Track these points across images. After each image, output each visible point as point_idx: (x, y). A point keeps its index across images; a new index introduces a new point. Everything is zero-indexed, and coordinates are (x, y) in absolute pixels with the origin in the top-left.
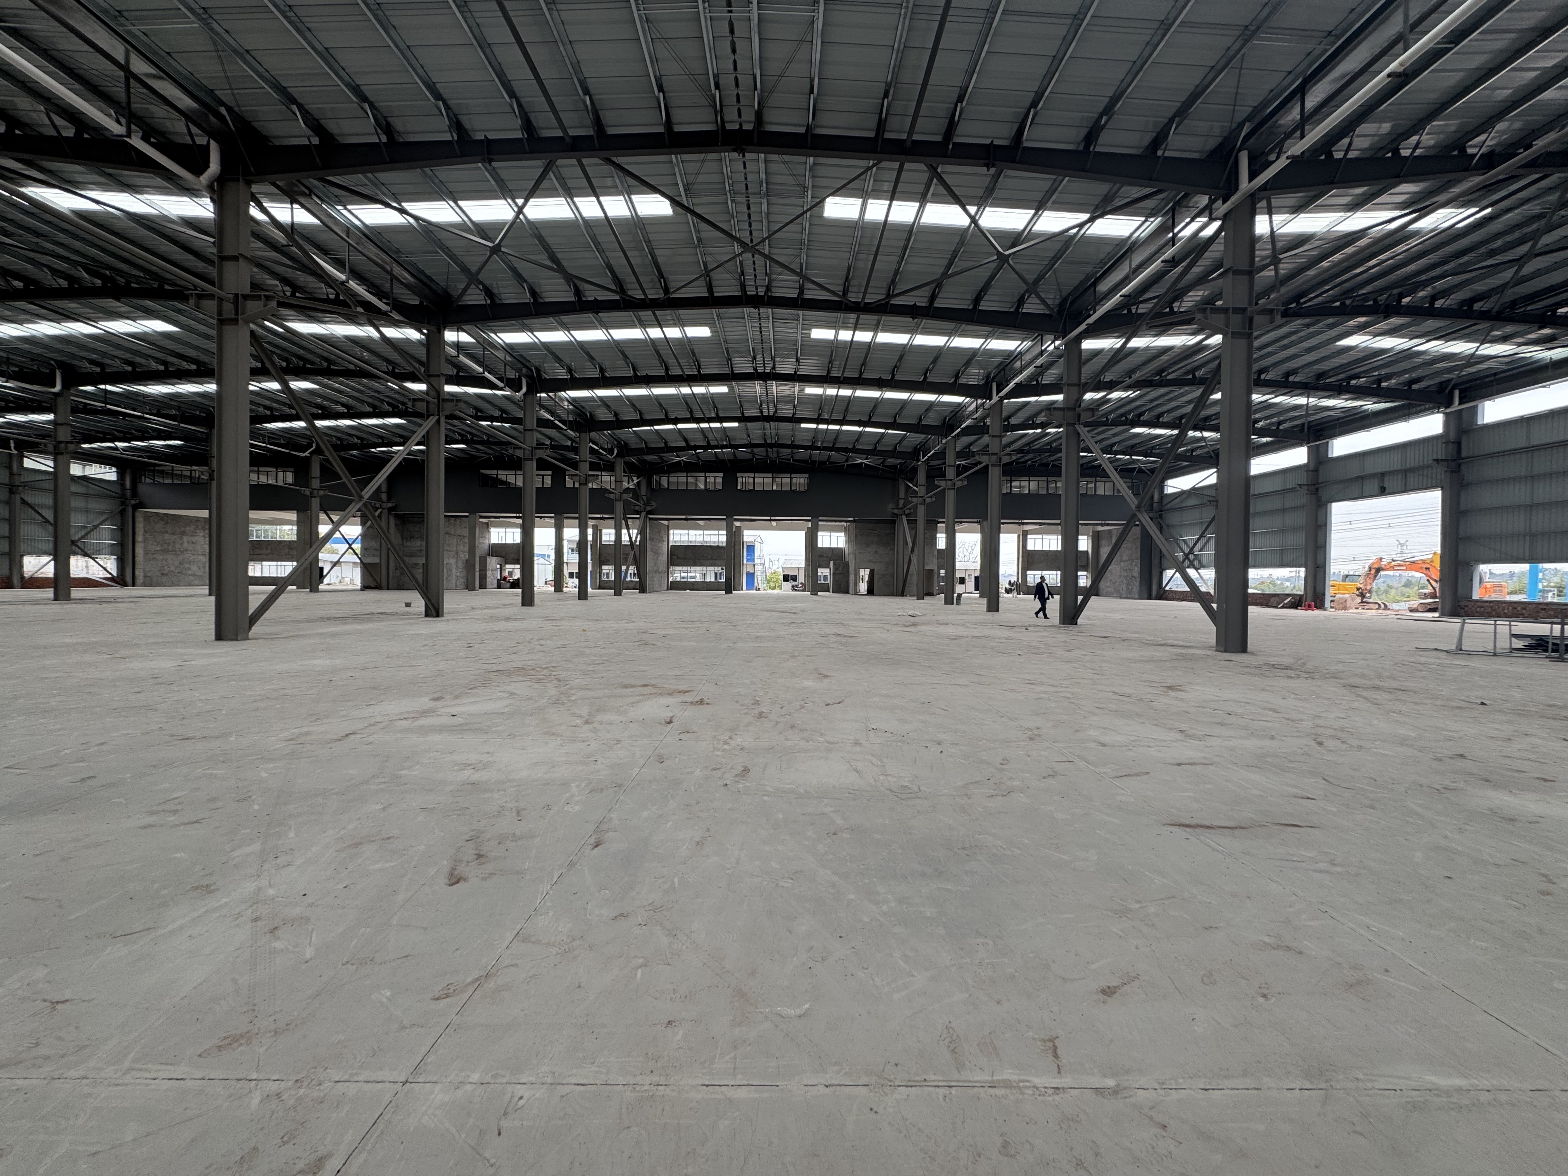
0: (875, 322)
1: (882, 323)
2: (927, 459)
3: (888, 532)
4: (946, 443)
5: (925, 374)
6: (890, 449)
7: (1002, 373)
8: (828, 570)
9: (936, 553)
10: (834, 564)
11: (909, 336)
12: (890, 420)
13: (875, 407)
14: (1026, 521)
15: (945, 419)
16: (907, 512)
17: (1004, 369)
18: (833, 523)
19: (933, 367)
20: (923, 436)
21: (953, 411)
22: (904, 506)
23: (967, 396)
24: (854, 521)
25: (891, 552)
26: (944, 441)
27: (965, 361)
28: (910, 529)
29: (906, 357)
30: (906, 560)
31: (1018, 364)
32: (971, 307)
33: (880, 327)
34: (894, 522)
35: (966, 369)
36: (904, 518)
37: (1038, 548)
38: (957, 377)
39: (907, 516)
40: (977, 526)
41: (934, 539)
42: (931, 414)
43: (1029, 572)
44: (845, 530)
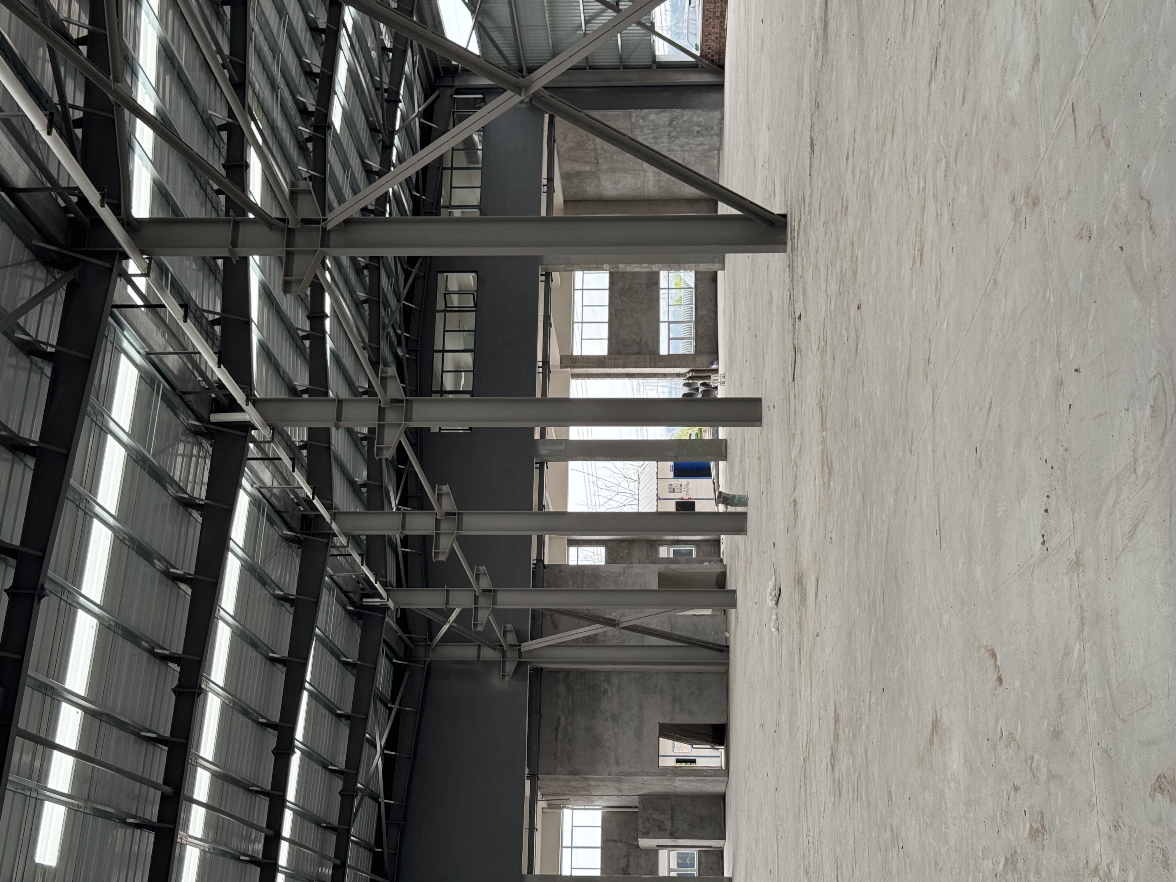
0: (38, 696)
1: (42, 678)
2: (384, 585)
3: (562, 689)
4: (346, 535)
5: (176, 579)
6: (351, 680)
7: (189, 398)
8: (663, 854)
9: (616, 568)
10: (646, 835)
11: (81, 614)
12: (280, 674)
13: (245, 712)
14: (540, 357)
15: (287, 539)
16: (511, 638)
17: (181, 395)
18: (538, 836)
19: (161, 559)
20: (325, 596)
21: (270, 520)
22: (497, 646)
23: (237, 485)
24: (534, 777)
25: (615, 680)
26: (341, 540)
27: (155, 485)
28: (556, 629)
29: (132, 624)
30: (635, 638)
31: (173, 362)
32: (31, 462)
33: (53, 682)
34: (538, 672)
35: (173, 482)
36: (528, 646)
37: (604, 331)
38: (189, 504)
39: (521, 639)
40: (552, 469)
41: (581, 571)
42: (275, 573)
43: (663, 351)
44: (555, 807)
